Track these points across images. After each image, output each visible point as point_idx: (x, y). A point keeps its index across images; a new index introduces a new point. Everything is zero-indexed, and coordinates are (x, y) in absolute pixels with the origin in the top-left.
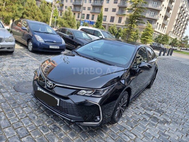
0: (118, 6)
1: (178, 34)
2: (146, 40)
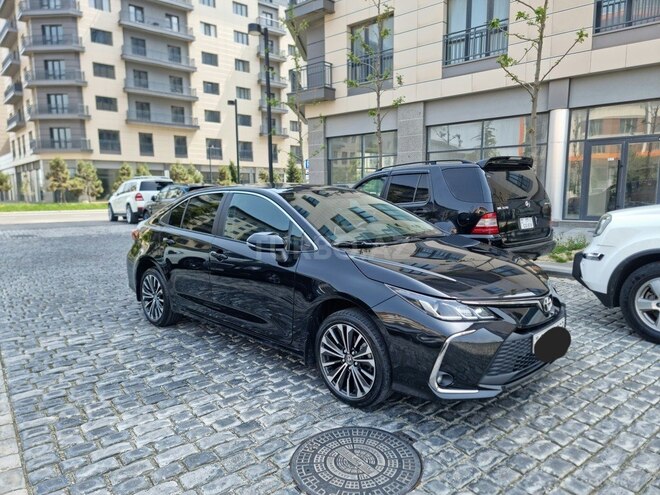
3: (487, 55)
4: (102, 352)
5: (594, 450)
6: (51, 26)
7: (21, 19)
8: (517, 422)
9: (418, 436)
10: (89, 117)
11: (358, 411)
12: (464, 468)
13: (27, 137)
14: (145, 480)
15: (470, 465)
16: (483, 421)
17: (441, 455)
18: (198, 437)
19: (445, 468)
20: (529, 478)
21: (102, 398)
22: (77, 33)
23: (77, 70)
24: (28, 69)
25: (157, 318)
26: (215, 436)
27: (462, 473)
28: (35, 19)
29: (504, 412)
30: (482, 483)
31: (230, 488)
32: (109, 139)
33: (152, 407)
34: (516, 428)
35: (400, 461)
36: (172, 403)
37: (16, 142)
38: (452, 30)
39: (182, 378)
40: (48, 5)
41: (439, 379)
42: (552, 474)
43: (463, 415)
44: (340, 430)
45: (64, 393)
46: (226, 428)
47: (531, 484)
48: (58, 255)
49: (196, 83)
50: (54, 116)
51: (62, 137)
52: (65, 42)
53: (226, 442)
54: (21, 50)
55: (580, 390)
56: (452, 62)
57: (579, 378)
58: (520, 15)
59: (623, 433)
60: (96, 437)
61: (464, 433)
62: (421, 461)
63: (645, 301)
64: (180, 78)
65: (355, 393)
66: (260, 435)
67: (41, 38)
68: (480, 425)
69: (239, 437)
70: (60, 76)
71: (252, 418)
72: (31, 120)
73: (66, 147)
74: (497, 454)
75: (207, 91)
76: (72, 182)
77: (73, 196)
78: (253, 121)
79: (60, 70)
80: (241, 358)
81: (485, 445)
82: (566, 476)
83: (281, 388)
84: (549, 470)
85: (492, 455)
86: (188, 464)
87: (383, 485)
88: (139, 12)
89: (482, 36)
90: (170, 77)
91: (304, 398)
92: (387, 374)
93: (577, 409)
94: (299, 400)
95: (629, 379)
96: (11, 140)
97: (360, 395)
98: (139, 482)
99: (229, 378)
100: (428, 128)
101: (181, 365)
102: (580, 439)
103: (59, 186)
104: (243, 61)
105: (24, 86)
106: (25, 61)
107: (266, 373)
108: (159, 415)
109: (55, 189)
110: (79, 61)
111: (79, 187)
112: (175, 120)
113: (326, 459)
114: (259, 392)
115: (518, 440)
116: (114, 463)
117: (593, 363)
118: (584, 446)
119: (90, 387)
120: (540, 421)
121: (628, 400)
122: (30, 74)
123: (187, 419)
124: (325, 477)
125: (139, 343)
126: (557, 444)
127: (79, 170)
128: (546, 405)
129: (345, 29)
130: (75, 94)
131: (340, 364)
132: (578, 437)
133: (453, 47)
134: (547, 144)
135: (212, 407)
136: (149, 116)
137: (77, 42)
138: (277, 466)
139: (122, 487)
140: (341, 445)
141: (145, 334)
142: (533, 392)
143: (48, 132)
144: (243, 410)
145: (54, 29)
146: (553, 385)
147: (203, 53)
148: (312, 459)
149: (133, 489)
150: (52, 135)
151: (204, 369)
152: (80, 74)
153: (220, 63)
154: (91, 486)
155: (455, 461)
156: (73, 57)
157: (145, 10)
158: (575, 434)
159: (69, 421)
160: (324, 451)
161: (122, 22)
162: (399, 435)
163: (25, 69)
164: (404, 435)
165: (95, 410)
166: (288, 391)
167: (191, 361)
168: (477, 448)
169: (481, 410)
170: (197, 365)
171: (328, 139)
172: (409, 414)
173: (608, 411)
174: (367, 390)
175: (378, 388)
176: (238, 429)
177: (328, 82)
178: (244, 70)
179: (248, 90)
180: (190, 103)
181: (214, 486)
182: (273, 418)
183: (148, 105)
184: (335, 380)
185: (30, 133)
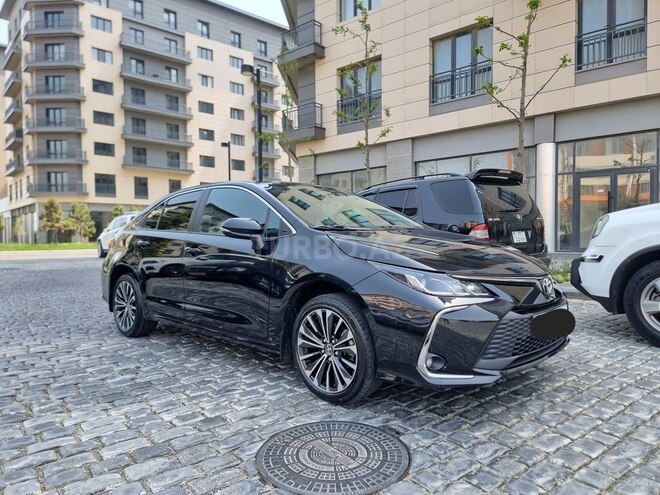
3: (473, 93)
4: (64, 359)
5: (611, 443)
6: (54, 77)
7: (26, 70)
8: (519, 416)
9: (407, 430)
10: (87, 162)
11: (339, 407)
12: (459, 460)
13: (24, 181)
14: (83, 472)
15: (467, 458)
16: (480, 416)
17: (433, 447)
18: (153, 431)
19: (437, 460)
20: (536, 469)
21: (52, 397)
22: (79, 83)
23: (77, 117)
24: (30, 117)
25: (128, 328)
26: (173, 430)
27: (457, 465)
28: (39, 70)
29: (505, 408)
30: (481, 474)
31: (181, 480)
32: (105, 183)
33: (107, 405)
34: (518, 422)
35: (385, 453)
36: (130, 401)
37: (14, 187)
38: (438, 71)
39: (147, 379)
40: (53, 58)
41: (429, 362)
42: (563, 466)
43: (458, 411)
44: (317, 424)
45: (13, 392)
46: (187, 423)
47: (539, 475)
48: (41, 283)
49: (192, 130)
50: (52, 161)
51: (59, 180)
52: (66, 91)
53: (185, 435)
54: (24, 98)
55: (588, 389)
56: (439, 101)
57: (586, 378)
58: (504, 46)
59: (642, 428)
60: (37, 431)
61: (460, 427)
62: (409, 454)
63: (651, 302)
64: (176, 126)
65: (336, 387)
66: (224, 430)
67: (44, 88)
68: (477, 420)
69: (200, 431)
70: (61, 124)
71: (217, 414)
72: (29, 165)
73: (62, 190)
74: (497, 447)
75: (202, 137)
76: (65, 223)
77: (65, 236)
78: (246, 166)
79: (61, 118)
80: (214, 363)
81: (483, 439)
82: (580, 468)
83: (255, 388)
84: (560, 462)
85: (491, 448)
86: (137, 456)
87: (364, 477)
88: (140, 65)
89: (467, 76)
90: (168, 124)
91: (278, 396)
92: (370, 361)
93: (586, 406)
94: (273, 398)
95: (642, 379)
96: (9, 185)
97: (340, 388)
98: (76, 473)
99: (198, 379)
100: (416, 163)
101: (147, 368)
102: (593, 433)
103: (52, 226)
104: (237, 110)
105: (25, 132)
106: (27, 109)
107: (239, 375)
108: (113, 413)
109: (48, 229)
110: (79, 108)
111: (71, 228)
112: (170, 165)
113: (298, 451)
114: (228, 391)
115: (521, 434)
116: (52, 455)
117: (600, 365)
118: (598, 439)
119: (42, 388)
120: (546, 416)
121: (644, 397)
122: (31, 121)
123: (144, 415)
124: (296, 468)
125: (105, 351)
126: (567, 437)
127: (73, 211)
128: (552, 402)
129: (335, 72)
130: (74, 140)
131: (320, 356)
132: (591, 430)
133: (440, 86)
134: (535, 177)
135: (174, 404)
136: (145, 162)
137: (79, 92)
138: (241, 459)
139: (55, 478)
140: (317, 438)
141: (115, 343)
142: (536, 390)
143: (46, 176)
144: (208, 406)
145: (57, 79)
146: (557, 385)
147: (200, 102)
148: (283, 451)
149: (67, 480)
150: (49, 179)
151: (171, 372)
152: (81, 122)
153: (215, 111)
154: (19, 477)
155: (449, 454)
156: (74, 105)
157: (146, 63)
158: (587, 428)
159: (11, 417)
160: (297, 443)
161: (123, 74)
162: (384, 429)
163: (27, 117)
164: (391, 429)
165: (43, 407)
166: (261, 390)
167: (159, 365)
168: (474, 441)
169: (477, 406)
170: (164, 369)
171: (318, 176)
172: (397, 410)
173: (623, 408)
174: (348, 381)
175: (360, 378)
176: (200, 424)
177: (318, 121)
178: (239, 118)
179: (242, 136)
180: (185, 149)
181: (163, 478)
182: (242, 414)
183: (145, 150)
184: (313, 374)
185: (28, 177)
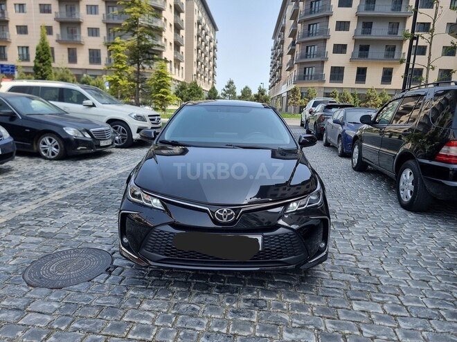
0: (56, 19)
1: (207, 79)
2: (163, 97)
10: (327, 59)
12: (88, 297)
13: (293, 74)
16: (159, 286)
17: (98, 285)
19: (83, 291)
22: (330, 2)
23: (326, 28)
24: (300, 32)
27: (81, 298)
29: (184, 289)
32: (337, 73)
34: (162, 300)
35: (79, 276)
37: (289, 77)
50: (308, 60)
51: (310, 73)
52: (322, 10)
62: (84, 282)
64: (398, 23)
70: (316, 34)
72: (296, 63)
73: (311, 79)
74: (115, 302)
79: (316, 30)
85: (112, 301)
90: (390, 23)
105: (296, 42)
106: (299, 27)
110: (328, 22)
112: (387, 56)
122: (300, 35)
124: (48, 264)
127: (308, 94)
130: (322, 44)
136: (367, 56)
137: (329, 9)
140: (85, 257)
143: (303, 70)
145: (317, 3)
148: (64, 255)
150: (305, 72)
152: (327, 31)
155: (94, 292)
156: (325, 20)
160: (75, 255)
162: (112, 267)
164: (114, 269)
168: (118, 294)
180: (401, 42)
183: (368, 47)
185: (295, 71)
